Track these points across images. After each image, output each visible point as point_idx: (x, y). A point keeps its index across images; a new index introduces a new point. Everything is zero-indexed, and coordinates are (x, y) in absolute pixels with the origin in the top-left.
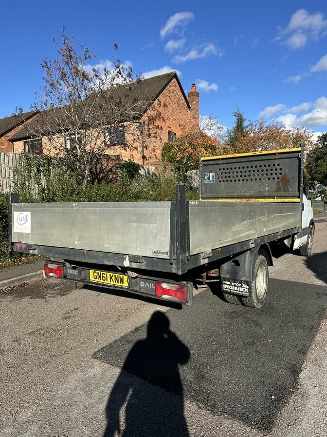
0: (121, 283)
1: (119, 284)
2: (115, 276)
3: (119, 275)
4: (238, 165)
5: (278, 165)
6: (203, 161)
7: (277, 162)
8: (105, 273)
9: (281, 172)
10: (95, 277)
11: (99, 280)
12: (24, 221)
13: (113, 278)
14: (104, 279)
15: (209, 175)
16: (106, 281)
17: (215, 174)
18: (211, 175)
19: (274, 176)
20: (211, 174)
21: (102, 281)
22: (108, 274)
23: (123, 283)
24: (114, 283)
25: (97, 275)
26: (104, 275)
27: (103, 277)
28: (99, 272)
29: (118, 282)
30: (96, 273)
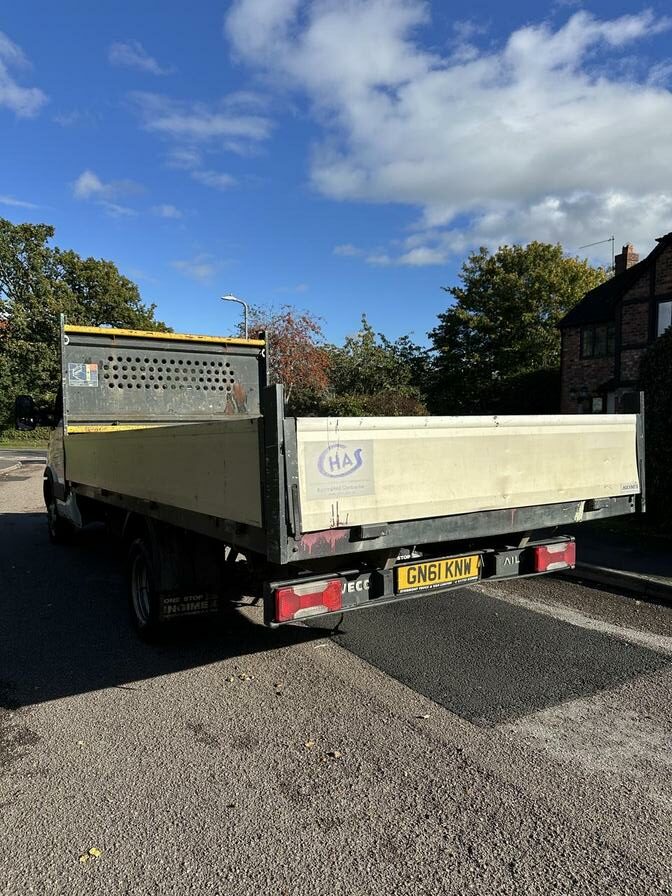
0: (465, 573)
1: (463, 576)
2: (456, 563)
3: (463, 559)
4: (152, 354)
5: (228, 365)
6: (68, 333)
7: (225, 359)
8: (437, 563)
9: (232, 377)
10: (412, 580)
11: (422, 583)
12: (349, 467)
13: (453, 569)
14: (432, 576)
15: (84, 369)
16: (437, 581)
17: (100, 368)
18: (88, 370)
19: (221, 384)
20: (87, 366)
21: (428, 582)
22: (443, 563)
23: (469, 572)
24: (454, 578)
25: (416, 573)
26: (432, 569)
27: (430, 573)
28: (423, 566)
29: (461, 574)
30: (415, 569)
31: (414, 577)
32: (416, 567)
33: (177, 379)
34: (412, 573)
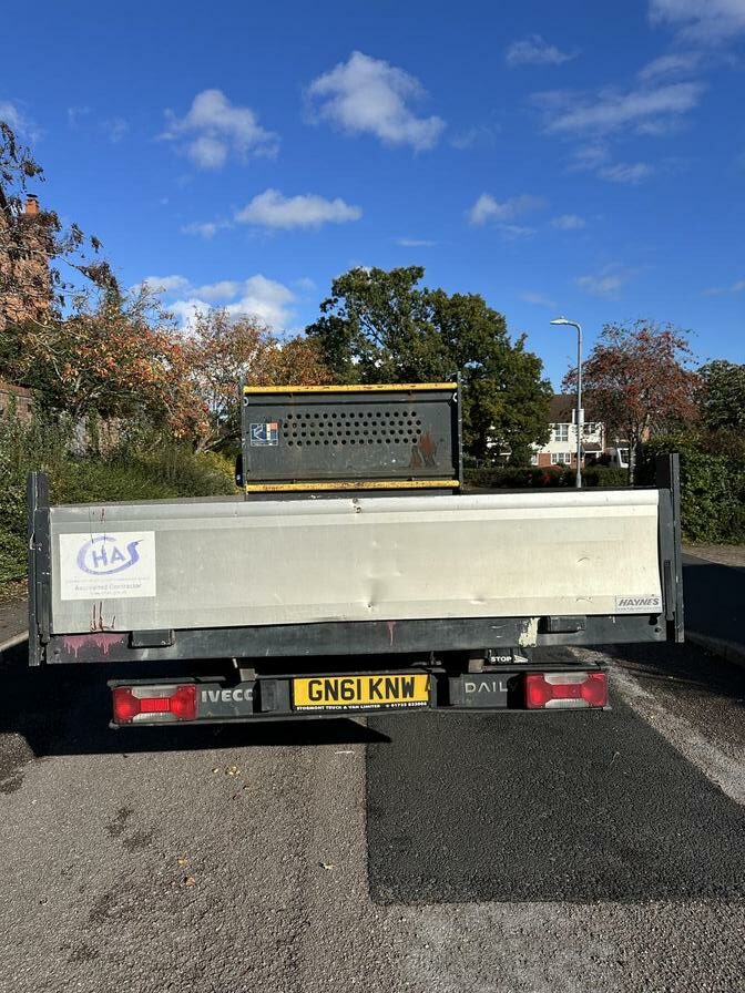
0: (405, 696)
1: (401, 699)
2: (388, 681)
3: (400, 677)
4: (331, 409)
5: (414, 414)
6: (248, 395)
7: (411, 408)
8: (354, 679)
9: (419, 427)
10: (315, 695)
11: (331, 701)
12: (119, 563)
13: (381, 687)
14: (348, 694)
15: (265, 429)
16: (355, 700)
17: (279, 426)
18: (268, 429)
19: (407, 436)
20: (268, 425)
21: (341, 701)
22: (365, 681)
23: (411, 696)
24: (384, 700)
25: (322, 688)
26: (347, 686)
27: (344, 690)
28: (332, 680)
29: (396, 696)
30: (320, 683)
31: (319, 692)
32: (323, 680)
33: (357, 433)
34: (316, 687)
